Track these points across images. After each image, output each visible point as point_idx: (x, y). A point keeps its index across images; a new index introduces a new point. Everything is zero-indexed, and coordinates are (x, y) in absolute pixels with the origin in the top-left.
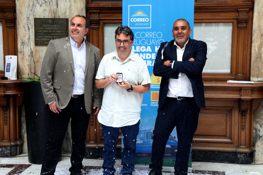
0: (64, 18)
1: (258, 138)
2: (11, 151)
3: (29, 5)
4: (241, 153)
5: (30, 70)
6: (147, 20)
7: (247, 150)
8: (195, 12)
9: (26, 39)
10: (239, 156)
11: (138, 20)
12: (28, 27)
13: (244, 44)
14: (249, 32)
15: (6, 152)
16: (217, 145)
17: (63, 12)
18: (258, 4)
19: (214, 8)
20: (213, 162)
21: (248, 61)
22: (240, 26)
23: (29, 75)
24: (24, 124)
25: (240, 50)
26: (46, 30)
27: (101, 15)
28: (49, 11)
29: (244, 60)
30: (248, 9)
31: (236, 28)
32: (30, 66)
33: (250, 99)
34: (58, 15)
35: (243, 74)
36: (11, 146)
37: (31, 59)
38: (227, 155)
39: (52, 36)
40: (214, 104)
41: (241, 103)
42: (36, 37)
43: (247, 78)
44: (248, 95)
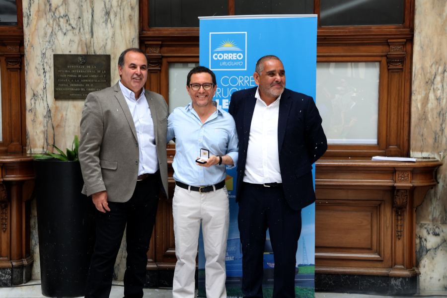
0: (102, 53)
1: (424, 253)
2: (12, 276)
3: (46, 34)
4: (396, 277)
5: (47, 140)
6: (240, 56)
7: (406, 273)
8: (318, 45)
9: (39, 90)
10: (393, 282)
11: (225, 56)
12: (44, 69)
13: (398, 97)
14: (407, 77)
15: (3, 278)
16: (356, 263)
17: (102, 44)
18: (420, 33)
19: (349, 37)
20: (350, 293)
21: (406, 125)
22: (391, 67)
23: (43, 148)
24: (34, 231)
25: (392, 107)
26: (73, 74)
27: (165, 49)
28: (79, 44)
29: (399, 123)
30: (405, 40)
31: (386, 70)
32: (45, 133)
33: (411, 187)
34: (92, 49)
35: (398, 145)
36: (12, 268)
37: (48, 122)
38: (373, 281)
39: (82, 83)
40: (351, 195)
41: (395, 194)
42: (56, 85)
43: (405, 152)
44: (405, 180)
